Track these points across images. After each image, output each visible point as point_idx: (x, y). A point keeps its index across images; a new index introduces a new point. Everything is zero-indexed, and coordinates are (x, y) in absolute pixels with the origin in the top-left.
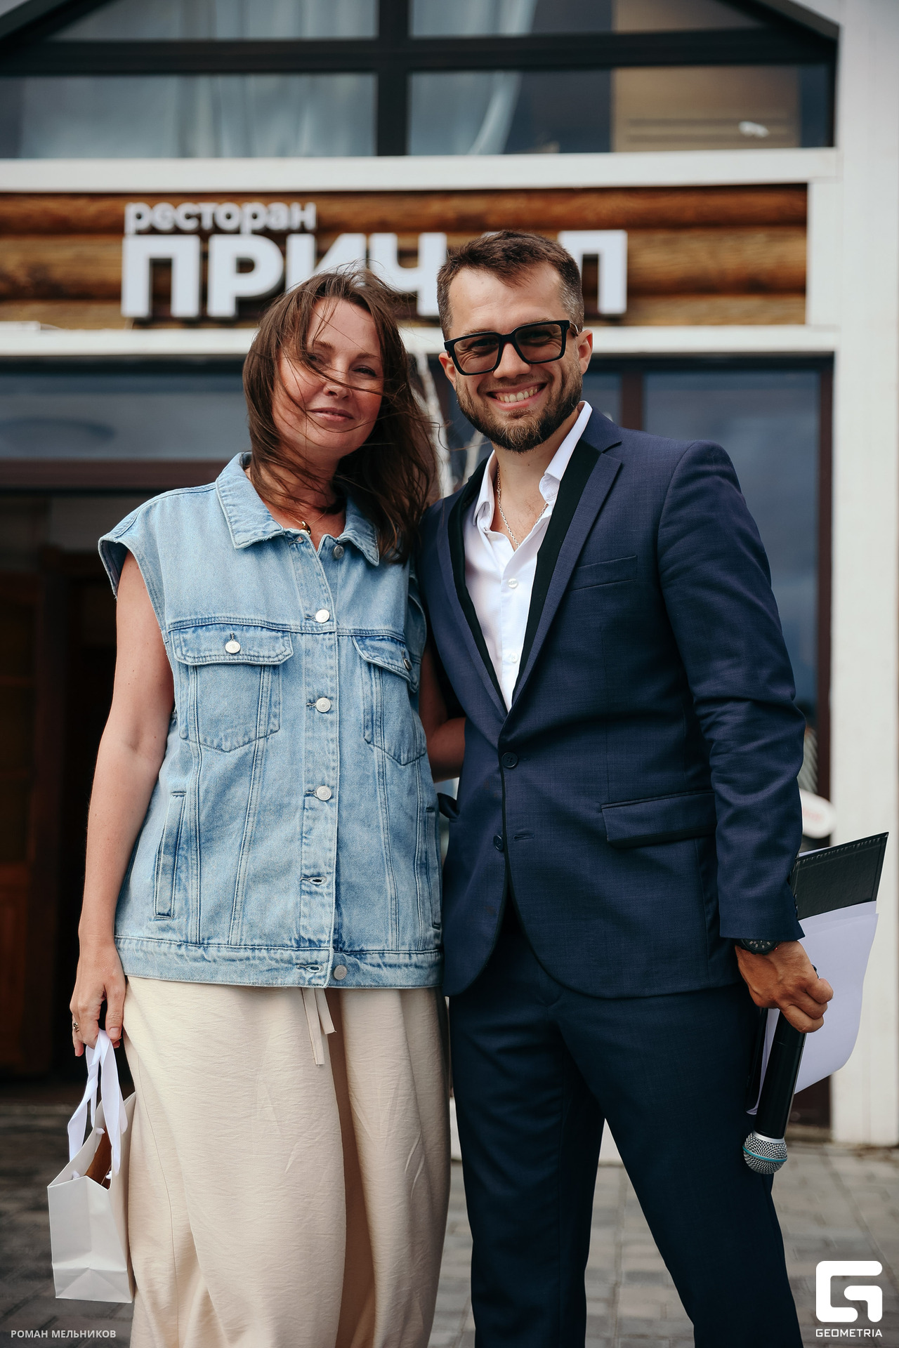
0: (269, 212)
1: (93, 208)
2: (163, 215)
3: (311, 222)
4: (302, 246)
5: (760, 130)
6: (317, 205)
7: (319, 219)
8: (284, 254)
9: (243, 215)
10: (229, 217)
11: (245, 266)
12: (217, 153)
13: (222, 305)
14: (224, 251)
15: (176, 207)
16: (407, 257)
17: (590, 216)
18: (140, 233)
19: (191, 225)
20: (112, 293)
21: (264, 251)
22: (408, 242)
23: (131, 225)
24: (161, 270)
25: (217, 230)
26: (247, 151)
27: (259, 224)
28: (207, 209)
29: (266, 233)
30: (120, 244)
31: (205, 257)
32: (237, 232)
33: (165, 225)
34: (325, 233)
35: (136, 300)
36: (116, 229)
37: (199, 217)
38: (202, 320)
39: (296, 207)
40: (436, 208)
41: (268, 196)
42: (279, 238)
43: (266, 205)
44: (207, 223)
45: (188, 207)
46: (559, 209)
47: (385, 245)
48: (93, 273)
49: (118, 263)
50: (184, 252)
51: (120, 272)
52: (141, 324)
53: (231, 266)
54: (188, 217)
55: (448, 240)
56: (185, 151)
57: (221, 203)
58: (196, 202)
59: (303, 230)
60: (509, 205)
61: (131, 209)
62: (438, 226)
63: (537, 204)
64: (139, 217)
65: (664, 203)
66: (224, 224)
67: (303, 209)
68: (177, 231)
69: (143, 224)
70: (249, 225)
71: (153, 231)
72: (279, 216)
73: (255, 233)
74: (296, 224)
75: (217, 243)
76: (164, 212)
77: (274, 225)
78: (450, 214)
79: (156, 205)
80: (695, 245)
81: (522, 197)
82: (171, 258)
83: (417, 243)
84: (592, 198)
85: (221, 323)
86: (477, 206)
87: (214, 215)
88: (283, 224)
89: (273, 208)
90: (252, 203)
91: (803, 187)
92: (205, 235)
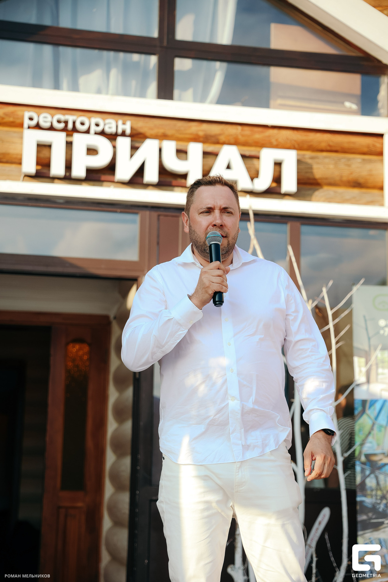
0: (106, 124)
1: (2, 111)
2: (45, 119)
3: (128, 132)
4: (124, 143)
5: (353, 106)
6: (132, 121)
7: (132, 128)
8: (114, 147)
9: (90, 123)
10: (83, 123)
11: (92, 151)
13: (79, 171)
14: (80, 142)
15: (52, 115)
16: (181, 153)
17: (274, 141)
18: (31, 127)
19: (61, 126)
20: (17, 160)
21: (103, 144)
22: (181, 146)
23: (26, 122)
24: (44, 149)
25: (75, 129)
27: (99, 129)
28: (70, 118)
29: (103, 133)
30: (20, 133)
31: (69, 144)
32: (88, 132)
33: (46, 125)
34: (136, 137)
35: (29, 165)
36: (18, 125)
37: (66, 123)
38: (68, 178)
39: (120, 122)
40: (194, 128)
41: (105, 114)
42: (112, 137)
43: (104, 119)
44: (70, 126)
45: (60, 117)
46: (258, 135)
47: (170, 147)
49: (20, 144)
50: (58, 140)
51: (21, 149)
53: (84, 150)
54: (59, 122)
55: (203, 147)
57: (79, 116)
58: (64, 115)
59: (123, 134)
60: (233, 131)
61: (27, 115)
62: (196, 139)
63: (247, 132)
64: (31, 119)
65: (312, 137)
66: (78, 126)
67: (124, 124)
68: (52, 128)
69: (33, 123)
70: (93, 129)
71: (38, 126)
72: (111, 126)
73: (97, 133)
74: (120, 131)
75: (77, 138)
76: (45, 117)
77: (108, 130)
78: (201, 134)
79: (42, 113)
80: (327, 160)
81: (239, 128)
82: (51, 143)
83: (187, 146)
84: (275, 131)
85: (78, 181)
86: (215, 129)
87: (74, 123)
88: (113, 130)
89: (107, 121)
90: (95, 117)
91: (381, 136)
92: (69, 132)
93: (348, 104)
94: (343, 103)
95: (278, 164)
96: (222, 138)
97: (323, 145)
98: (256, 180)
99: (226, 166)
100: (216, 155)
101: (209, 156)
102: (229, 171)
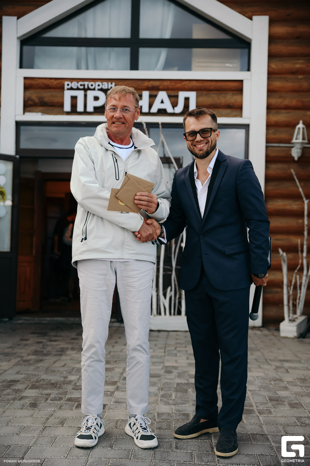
0: (102, 85)
1: (56, 82)
2: (74, 85)
5: (230, 65)
6: (115, 82)
9: (96, 85)
10: (92, 85)
11: (96, 98)
12: (87, 69)
13: (90, 109)
14: (91, 94)
15: (78, 83)
17: (187, 87)
18: (68, 89)
19: (82, 87)
20: (61, 105)
21: (101, 95)
23: (66, 87)
24: (74, 99)
25: (89, 89)
26: (96, 68)
27: (100, 87)
28: (86, 83)
29: (101, 90)
30: (63, 92)
31: (85, 96)
32: (94, 89)
33: (75, 87)
35: (67, 107)
36: (62, 88)
37: (84, 85)
38: (85, 113)
39: (110, 83)
40: (146, 84)
41: (102, 80)
42: (105, 91)
43: (102, 83)
44: (86, 87)
45: (81, 83)
46: (178, 85)
48: (56, 100)
49: (63, 98)
50: (80, 94)
51: (63, 100)
52: (68, 113)
53: (93, 98)
54: (81, 85)
55: (150, 93)
56: (78, 67)
57: (90, 82)
58: (83, 81)
60: (166, 83)
61: (66, 83)
62: (147, 89)
63: (173, 84)
64: (68, 85)
65: (206, 84)
66: (90, 87)
67: (111, 84)
68: (78, 89)
69: (69, 87)
70: (97, 88)
71: (71, 89)
72: (105, 86)
73: (99, 90)
75: (89, 92)
76: (75, 84)
77: (104, 88)
78: (150, 86)
79: (73, 82)
80: (214, 95)
81: (169, 82)
82: (77, 96)
83: (143, 93)
84: (187, 82)
85: (90, 113)
86: (157, 83)
87: (88, 85)
88: (106, 88)
89: (104, 83)
90: (97, 82)
91: (242, 81)
92: (86, 90)
93: (227, 65)
94: (225, 64)
95: (187, 100)
96: (161, 87)
97: (212, 88)
98: (176, 108)
99: (160, 101)
100: (155, 96)
101: (153, 97)
102: (162, 104)
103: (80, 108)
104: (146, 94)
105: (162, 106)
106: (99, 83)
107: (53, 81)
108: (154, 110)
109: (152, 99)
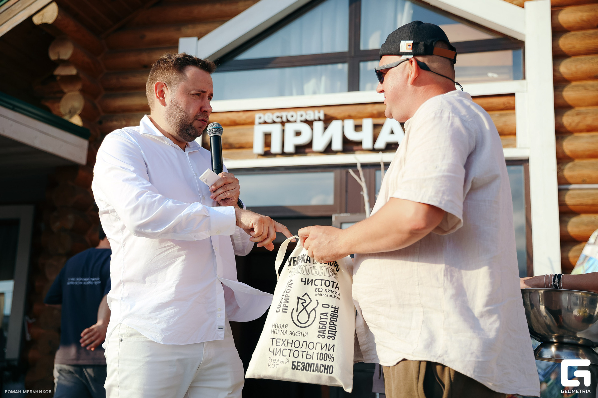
0: (306, 114)
1: (243, 116)
2: (268, 117)
3: (322, 117)
4: (318, 126)
6: (324, 110)
7: (325, 115)
8: (312, 129)
9: (298, 115)
10: (292, 116)
11: (298, 134)
12: (291, 94)
13: (289, 148)
14: (290, 128)
15: (273, 114)
16: (358, 128)
18: (260, 124)
19: (279, 120)
20: (249, 146)
21: (305, 128)
22: (358, 122)
23: (257, 121)
24: (267, 136)
25: (288, 121)
26: (300, 93)
27: (303, 119)
28: (284, 114)
29: (306, 121)
30: (253, 128)
31: (283, 131)
32: (295, 122)
33: (269, 121)
34: (327, 120)
35: (259, 148)
36: (251, 123)
37: (281, 117)
38: (284, 154)
39: (316, 112)
40: (369, 109)
41: (306, 108)
42: (310, 123)
43: (306, 112)
44: (284, 119)
45: (278, 114)
47: (349, 124)
48: (243, 140)
49: (252, 135)
50: (276, 130)
51: (253, 139)
52: (260, 156)
53: (293, 134)
54: (278, 117)
55: (373, 121)
57: (289, 112)
58: (280, 112)
59: (320, 120)
61: (257, 115)
64: (260, 118)
66: (290, 119)
67: (319, 112)
68: (274, 122)
69: (262, 121)
70: (299, 119)
71: (265, 123)
72: (310, 115)
73: (302, 121)
74: (317, 118)
75: (287, 125)
77: (308, 118)
78: (375, 112)
79: (266, 114)
82: (271, 132)
83: (362, 122)
85: (289, 155)
87: (287, 116)
88: (312, 118)
89: (308, 112)
90: (300, 111)
91: (513, 95)
92: (283, 123)
93: (490, 75)
94: (486, 74)
99: (389, 131)
100: (381, 125)
101: (377, 127)
102: (392, 135)
103: (275, 148)
104: (368, 124)
105: (392, 139)
106: (302, 112)
107: (241, 114)
108: (380, 144)
109: (377, 130)
